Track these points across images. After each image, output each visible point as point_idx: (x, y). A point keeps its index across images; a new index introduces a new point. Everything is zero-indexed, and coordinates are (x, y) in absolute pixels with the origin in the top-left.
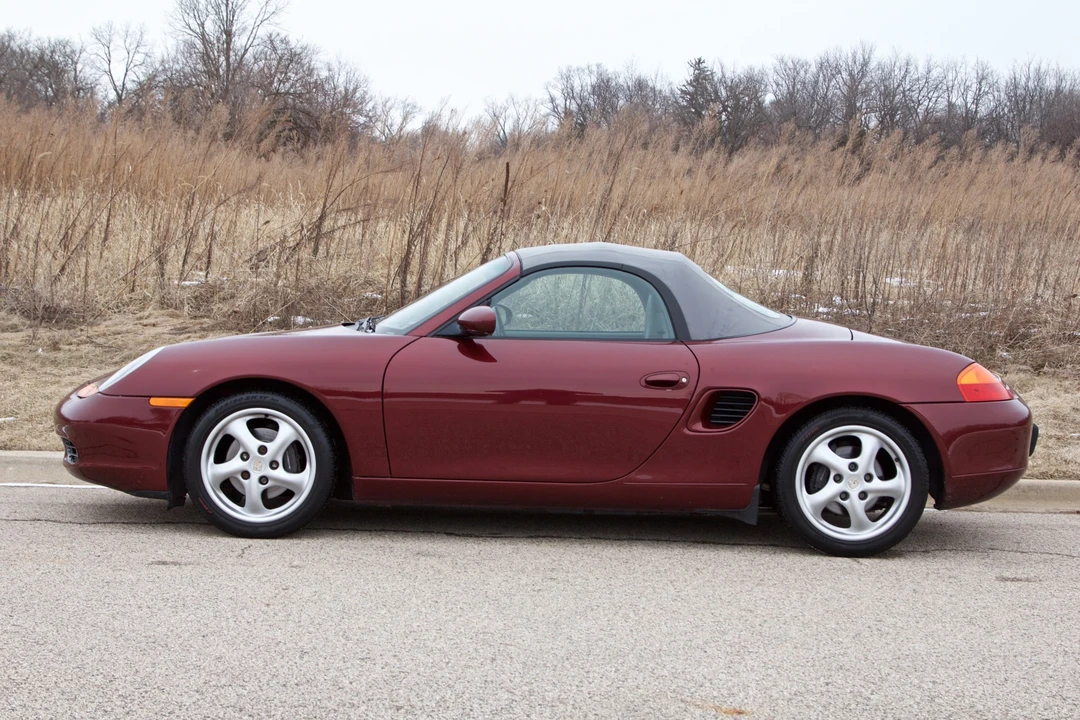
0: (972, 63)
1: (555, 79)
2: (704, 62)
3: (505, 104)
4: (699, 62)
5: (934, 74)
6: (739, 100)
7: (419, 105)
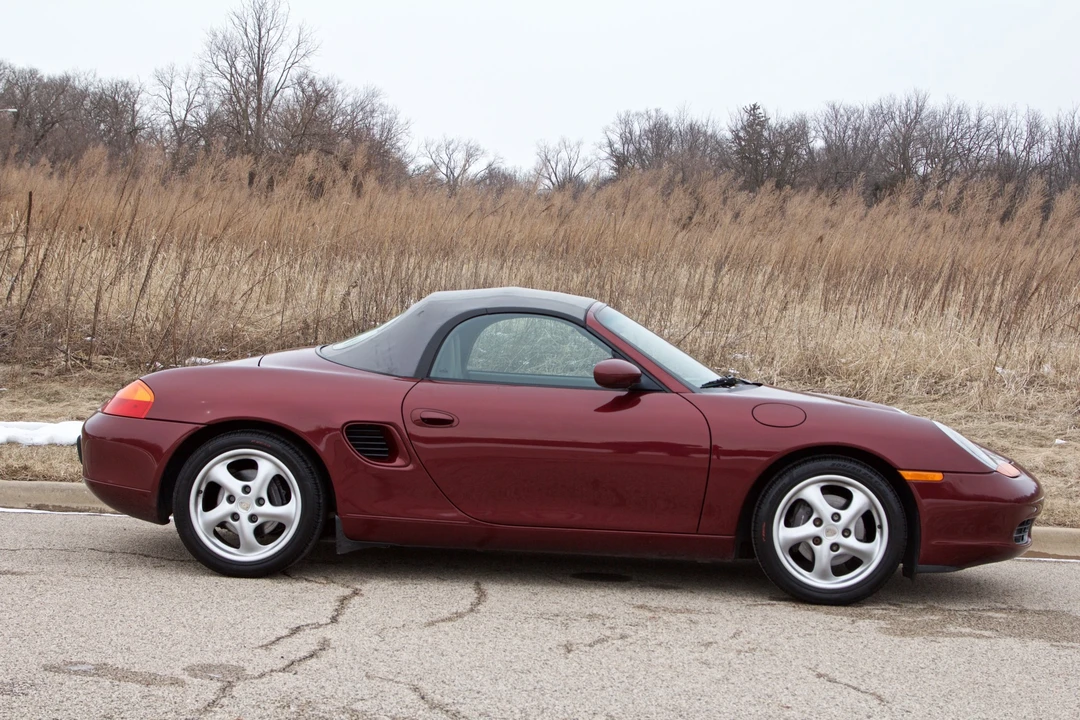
0: (1023, 111)
1: (614, 123)
2: (759, 108)
3: (558, 147)
4: (755, 108)
5: (985, 122)
6: (790, 145)
7: (481, 148)
